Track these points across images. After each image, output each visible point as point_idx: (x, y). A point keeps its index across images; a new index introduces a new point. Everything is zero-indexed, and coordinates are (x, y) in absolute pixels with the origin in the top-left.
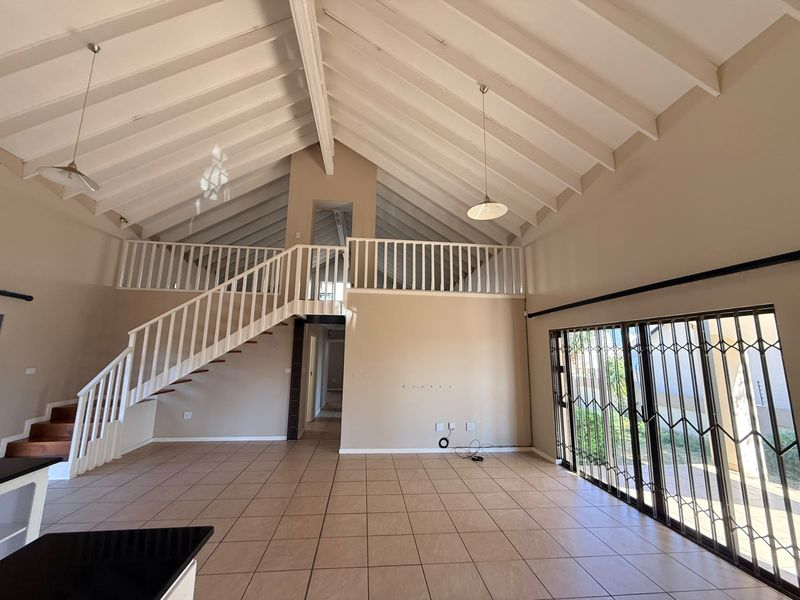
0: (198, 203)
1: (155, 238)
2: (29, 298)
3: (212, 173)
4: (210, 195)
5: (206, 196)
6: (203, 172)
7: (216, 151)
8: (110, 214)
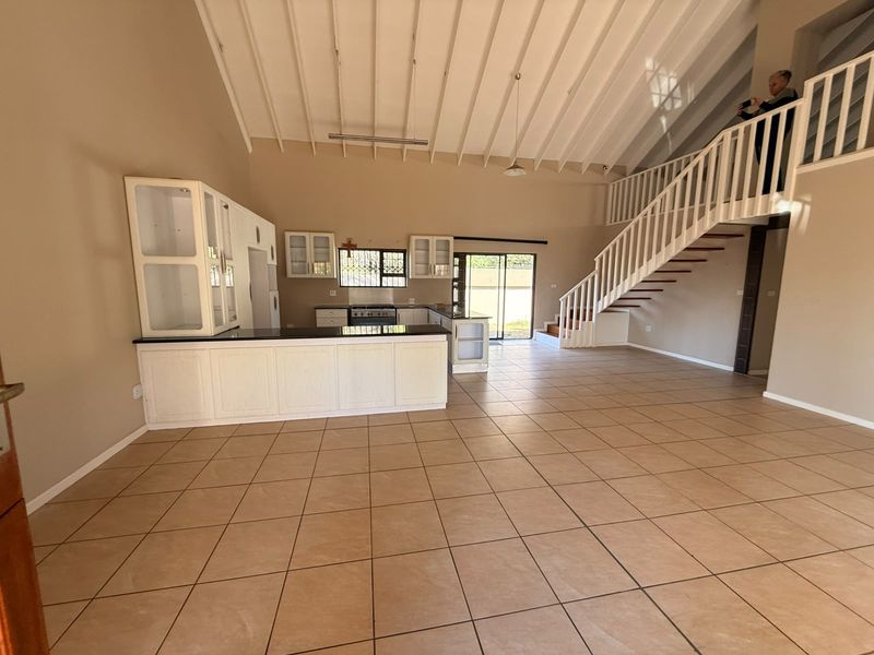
0: (664, 121)
1: (638, 170)
2: (546, 243)
3: (659, 84)
4: (673, 105)
5: (668, 107)
6: (649, 89)
7: (649, 64)
8: (592, 167)
